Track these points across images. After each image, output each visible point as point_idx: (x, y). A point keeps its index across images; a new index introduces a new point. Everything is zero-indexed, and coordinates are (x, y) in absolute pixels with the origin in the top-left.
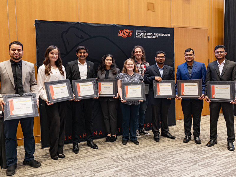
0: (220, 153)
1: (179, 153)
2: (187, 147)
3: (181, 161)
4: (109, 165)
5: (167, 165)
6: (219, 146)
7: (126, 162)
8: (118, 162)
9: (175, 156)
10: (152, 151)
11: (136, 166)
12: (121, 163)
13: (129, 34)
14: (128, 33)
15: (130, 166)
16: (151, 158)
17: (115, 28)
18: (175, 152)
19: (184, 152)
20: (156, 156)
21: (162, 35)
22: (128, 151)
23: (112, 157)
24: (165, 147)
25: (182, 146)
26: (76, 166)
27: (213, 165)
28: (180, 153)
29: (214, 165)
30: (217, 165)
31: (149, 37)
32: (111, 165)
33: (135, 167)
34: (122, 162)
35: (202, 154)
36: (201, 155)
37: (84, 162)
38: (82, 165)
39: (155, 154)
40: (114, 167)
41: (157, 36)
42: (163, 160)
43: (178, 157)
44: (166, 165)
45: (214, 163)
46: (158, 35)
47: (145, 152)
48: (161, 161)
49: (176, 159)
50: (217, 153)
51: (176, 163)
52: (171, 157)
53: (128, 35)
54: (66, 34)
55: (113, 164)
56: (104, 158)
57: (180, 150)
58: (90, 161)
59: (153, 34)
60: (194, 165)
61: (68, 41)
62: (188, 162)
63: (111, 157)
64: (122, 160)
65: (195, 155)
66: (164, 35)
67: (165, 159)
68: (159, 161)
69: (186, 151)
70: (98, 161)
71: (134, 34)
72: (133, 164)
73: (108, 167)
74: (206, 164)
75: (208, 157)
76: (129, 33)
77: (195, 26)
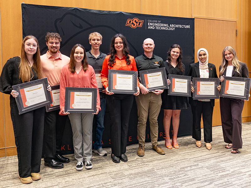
0: (243, 171)
1: (192, 169)
2: (204, 162)
3: (193, 179)
4: (105, 183)
5: (176, 184)
6: (243, 161)
7: (126, 180)
8: (117, 179)
9: (188, 173)
10: (161, 166)
11: (138, 185)
12: (120, 181)
14: (138, 23)
15: (130, 185)
16: (158, 174)
18: (189, 168)
19: (199, 168)
20: (165, 172)
22: (131, 165)
23: (111, 173)
24: (178, 162)
25: (198, 161)
26: (63, 184)
27: (232, 185)
28: (194, 169)
29: (234, 185)
30: (238, 185)
31: (164, 29)
32: (107, 183)
33: (137, 186)
34: (122, 179)
35: (220, 171)
36: (220, 173)
37: (74, 179)
38: (71, 183)
39: (163, 169)
40: (110, 186)
42: (172, 177)
43: (191, 175)
44: (175, 184)
45: (234, 183)
46: (175, 26)
47: (152, 167)
48: (170, 179)
49: (188, 176)
50: (240, 170)
51: (187, 182)
52: (182, 174)
55: (110, 182)
56: (101, 174)
57: (195, 165)
58: (83, 177)
60: (209, 184)
62: (203, 180)
63: (109, 173)
64: (121, 177)
65: (212, 172)
67: (175, 177)
68: (167, 179)
69: (202, 167)
70: (92, 177)
72: (134, 182)
73: (103, 185)
74: (225, 184)
75: (228, 174)
77: (220, 18)
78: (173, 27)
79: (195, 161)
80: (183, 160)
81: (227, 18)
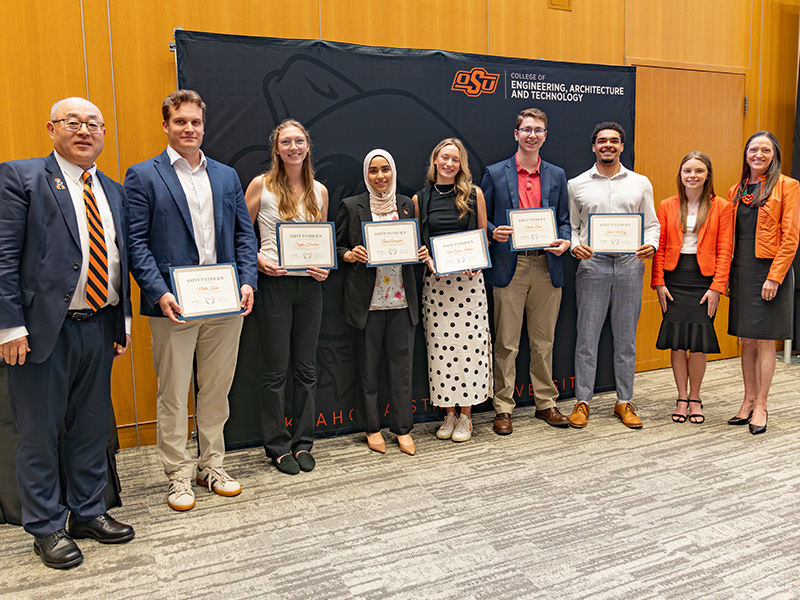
0: (776, 476)
1: (643, 475)
2: (668, 455)
3: (651, 499)
4: (422, 511)
5: (608, 511)
6: (773, 454)
7: (475, 502)
8: (450, 500)
9: (634, 483)
10: (555, 467)
11: (509, 513)
12: (460, 505)
13: (488, 86)
14: (485, 82)
15: (489, 514)
16: (556, 488)
17: (441, 65)
18: (633, 473)
19: (659, 472)
20: (571, 481)
21: (598, 90)
22: (479, 466)
23: (431, 485)
24: (600, 456)
25: (652, 454)
26: (314, 512)
27: (753, 512)
28: (647, 474)
29: (758, 511)
30: (769, 512)
31: (554, 97)
32: (427, 509)
33: (506, 515)
34: (464, 500)
35: (717, 479)
36: (716, 482)
37: (338, 500)
38: (334, 510)
39: (566, 475)
40: (437, 517)
41: (581, 93)
42: (595, 494)
43: (642, 487)
44: (604, 510)
45: (757, 506)
46: (583, 89)
47: (534, 471)
48: (588, 499)
49: (635, 492)
50: (768, 475)
51: (636, 506)
52: (617, 486)
53: (483, 87)
54: (278, 81)
55: (435, 507)
56: (405, 488)
57: (648, 465)
58: (359, 496)
59: (568, 88)
60: (693, 510)
61: (285, 106)
62: (674, 501)
63: (427, 486)
64: (461, 496)
65: (696, 481)
66: (604, 90)
67: (600, 493)
68: (581, 499)
69: (667, 469)
70: (384, 496)
71: (504, 87)
72: (498, 506)
73: (418, 516)
74: (734, 508)
75: (738, 485)
76: (489, 81)
77: (702, 64)
78: (577, 92)
79: (646, 455)
80: (612, 451)
81: (722, 64)
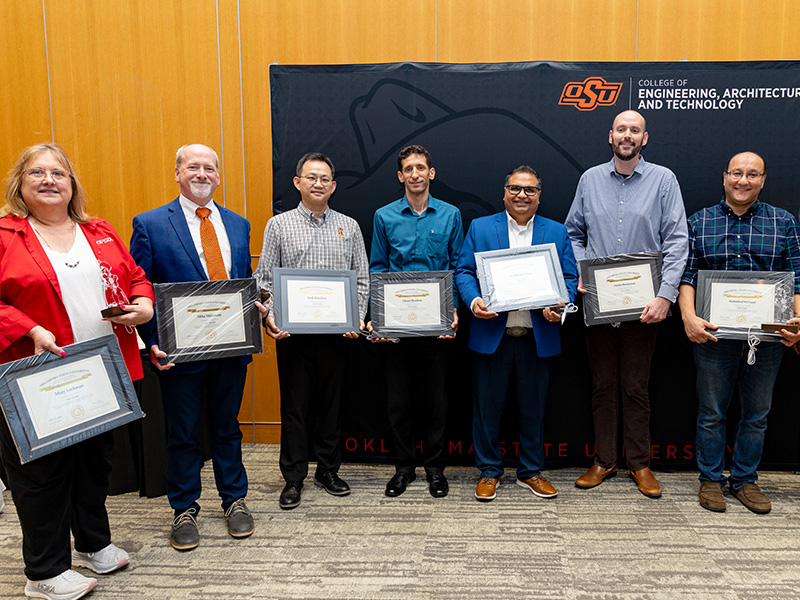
13: (606, 97)
14: (603, 93)
41: (740, 99)
46: (744, 93)
53: (600, 99)
54: (365, 107)
59: (720, 93)
61: (370, 130)
71: (629, 97)
76: (608, 92)
78: (734, 98)
